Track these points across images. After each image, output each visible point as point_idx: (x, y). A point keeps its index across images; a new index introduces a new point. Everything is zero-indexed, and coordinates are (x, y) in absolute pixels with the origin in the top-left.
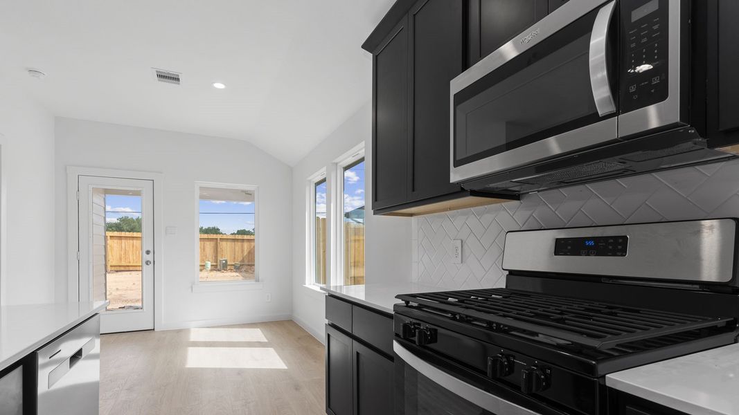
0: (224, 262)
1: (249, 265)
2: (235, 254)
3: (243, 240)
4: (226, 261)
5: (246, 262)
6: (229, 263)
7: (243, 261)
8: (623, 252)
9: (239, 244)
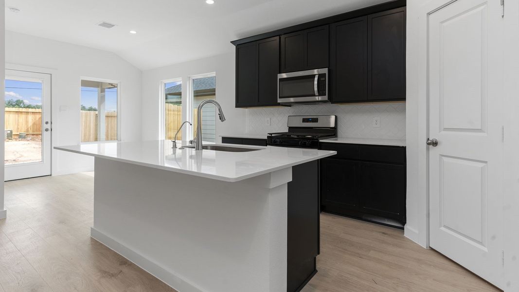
0: (9, 132)
1: (33, 135)
2: (18, 125)
3: (27, 113)
4: (11, 132)
5: (31, 132)
6: (13, 133)
7: (27, 130)
8: (317, 122)
9: (23, 116)
